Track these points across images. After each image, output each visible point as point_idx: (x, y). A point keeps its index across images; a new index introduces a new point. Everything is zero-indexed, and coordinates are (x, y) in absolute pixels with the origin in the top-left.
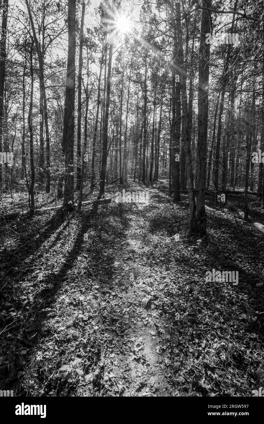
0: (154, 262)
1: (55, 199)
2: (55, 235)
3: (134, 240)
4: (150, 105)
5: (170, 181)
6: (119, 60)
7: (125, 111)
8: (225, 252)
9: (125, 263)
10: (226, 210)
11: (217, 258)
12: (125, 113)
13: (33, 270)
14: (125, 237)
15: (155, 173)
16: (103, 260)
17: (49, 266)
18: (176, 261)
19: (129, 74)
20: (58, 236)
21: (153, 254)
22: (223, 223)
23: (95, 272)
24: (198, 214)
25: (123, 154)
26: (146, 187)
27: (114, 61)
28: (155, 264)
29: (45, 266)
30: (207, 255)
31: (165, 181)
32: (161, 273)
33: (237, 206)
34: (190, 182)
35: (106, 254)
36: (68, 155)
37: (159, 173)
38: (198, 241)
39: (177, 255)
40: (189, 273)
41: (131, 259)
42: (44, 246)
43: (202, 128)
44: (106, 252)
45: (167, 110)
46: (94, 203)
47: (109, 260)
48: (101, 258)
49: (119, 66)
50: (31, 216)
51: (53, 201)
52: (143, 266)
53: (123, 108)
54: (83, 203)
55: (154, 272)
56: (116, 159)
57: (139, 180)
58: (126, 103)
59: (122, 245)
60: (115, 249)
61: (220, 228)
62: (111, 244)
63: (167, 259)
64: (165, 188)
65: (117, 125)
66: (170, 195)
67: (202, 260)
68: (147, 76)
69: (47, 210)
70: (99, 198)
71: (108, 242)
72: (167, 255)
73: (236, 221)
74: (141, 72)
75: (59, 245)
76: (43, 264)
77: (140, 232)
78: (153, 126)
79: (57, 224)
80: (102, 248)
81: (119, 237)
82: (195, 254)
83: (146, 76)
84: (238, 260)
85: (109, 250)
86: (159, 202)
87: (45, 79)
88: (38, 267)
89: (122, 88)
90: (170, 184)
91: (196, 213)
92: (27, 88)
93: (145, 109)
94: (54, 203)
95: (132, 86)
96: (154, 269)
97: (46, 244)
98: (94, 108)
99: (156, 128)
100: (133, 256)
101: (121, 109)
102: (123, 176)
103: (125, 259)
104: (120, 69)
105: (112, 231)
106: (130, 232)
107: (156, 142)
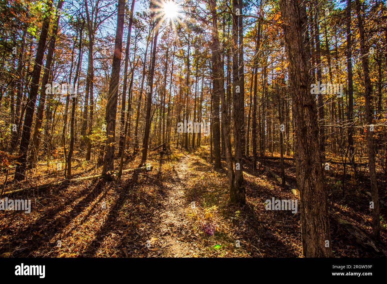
0: (192, 237)
1: (95, 167)
2: (89, 208)
3: (174, 212)
4: (193, 78)
5: (212, 148)
6: (164, 38)
7: (169, 82)
8: (264, 223)
9: (163, 239)
10: (264, 177)
11: (256, 229)
12: (169, 84)
13: (58, 252)
14: (165, 209)
15: (198, 140)
16: (140, 236)
17: (78, 246)
18: (216, 235)
19: (173, 50)
20: (92, 209)
21: (192, 227)
22: (262, 191)
23: (129, 251)
24: (236, 183)
25: (166, 120)
26: (189, 154)
27: (159, 39)
28: (194, 238)
29: (72, 247)
30: (247, 227)
31: (207, 148)
32: (199, 249)
33: (275, 172)
34: (228, 152)
35: (143, 229)
36: (110, 124)
37: (202, 139)
38: (236, 212)
39: (217, 227)
40: (228, 248)
41: (170, 234)
42: (76, 222)
43: (237, 102)
44: (142, 227)
45: (208, 82)
46: (134, 171)
47: (146, 236)
48: (137, 234)
49: (164, 43)
50: (66, 187)
51: (92, 169)
52: (182, 241)
53: (167, 79)
54: (123, 171)
55: (192, 248)
56: (160, 127)
57: (182, 147)
58: (170, 75)
59: (161, 218)
60: (153, 222)
61: (259, 196)
62: (150, 216)
63: (206, 232)
64: (207, 154)
65: (162, 94)
66: (211, 162)
67: (242, 233)
68: (190, 53)
69: (84, 180)
70: (141, 166)
71: (146, 215)
72: (206, 228)
73: (274, 188)
74: (184, 49)
75: (92, 220)
76: (71, 244)
77: (180, 203)
78: (196, 95)
79: (94, 195)
80: (140, 222)
81: (158, 209)
82: (234, 226)
83: (188, 52)
84: (277, 231)
85: (146, 223)
86: (200, 169)
87: (94, 52)
88: (64, 249)
89: (167, 62)
90: (211, 150)
91: (235, 182)
92: (76, 59)
93: (188, 80)
94: (93, 172)
95: (176, 60)
96: (192, 244)
97: (78, 219)
98: (140, 78)
99: (198, 98)
100: (172, 230)
101: (165, 80)
102: (166, 142)
103: (163, 234)
104: (165, 46)
105: (152, 202)
106: (170, 202)
107: (198, 110)
